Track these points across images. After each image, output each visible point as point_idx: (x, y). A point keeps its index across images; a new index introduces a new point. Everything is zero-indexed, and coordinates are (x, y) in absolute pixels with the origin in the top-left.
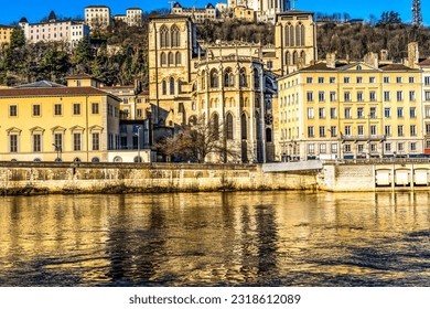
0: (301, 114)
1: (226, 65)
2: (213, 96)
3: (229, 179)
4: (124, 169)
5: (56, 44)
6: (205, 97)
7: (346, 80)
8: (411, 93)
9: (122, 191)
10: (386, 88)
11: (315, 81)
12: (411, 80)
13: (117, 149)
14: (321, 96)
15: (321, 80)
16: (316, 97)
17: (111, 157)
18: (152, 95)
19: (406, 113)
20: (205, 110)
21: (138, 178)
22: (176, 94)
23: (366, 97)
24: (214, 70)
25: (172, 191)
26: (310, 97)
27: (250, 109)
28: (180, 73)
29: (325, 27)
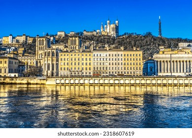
0: (59, 64)
3: (29, 81)
7: (72, 55)
8: (90, 59)
10: (83, 57)
11: (63, 55)
12: (90, 55)
14: (65, 59)
15: (65, 55)
16: (63, 59)
17: (9, 75)
19: (88, 64)
20: (44, 62)
23: (77, 59)
26: (61, 59)
27: (55, 62)
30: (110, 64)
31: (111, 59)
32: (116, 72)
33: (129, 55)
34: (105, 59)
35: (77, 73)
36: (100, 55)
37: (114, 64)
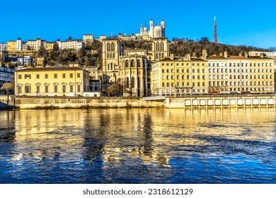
0: (160, 78)
1: (131, 59)
2: (127, 71)
3: (129, 103)
4: (89, 99)
5: (71, 49)
6: (124, 71)
7: (177, 64)
8: (203, 70)
9: (88, 108)
10: (193, 67)
11: (165, 65)
12: (203, 64)
13: (88, 91)
14: (168, 71)
15: (168, 64)
16: (165, 71)
17: (85, 94)
18: (104, 70)
19: (201, 77)
20: (124, 76)
21: (94, 103)
22: (113, 70)
23: (185, 71)
24: (127, 60)
25: (107, 108)
26: (163, 71)
28: (115, 61)
29: (179, 43)
30: (231, 78)
31: (232, 71)
32: (239, 89)
33: (257, 65)
34: (224, 71)
35: (185, 90)
36: (218, 64)
37: (237, 77)
